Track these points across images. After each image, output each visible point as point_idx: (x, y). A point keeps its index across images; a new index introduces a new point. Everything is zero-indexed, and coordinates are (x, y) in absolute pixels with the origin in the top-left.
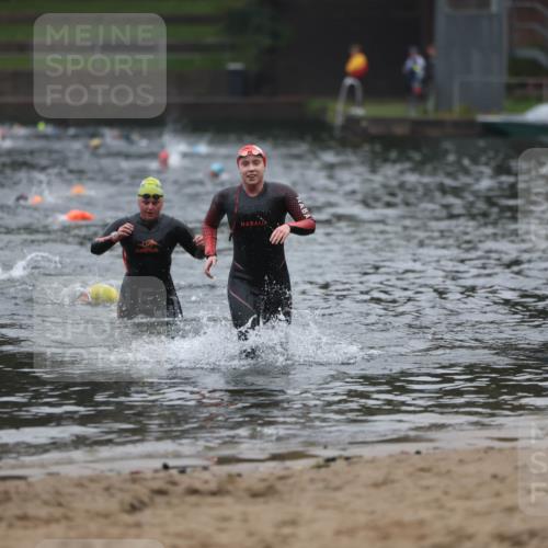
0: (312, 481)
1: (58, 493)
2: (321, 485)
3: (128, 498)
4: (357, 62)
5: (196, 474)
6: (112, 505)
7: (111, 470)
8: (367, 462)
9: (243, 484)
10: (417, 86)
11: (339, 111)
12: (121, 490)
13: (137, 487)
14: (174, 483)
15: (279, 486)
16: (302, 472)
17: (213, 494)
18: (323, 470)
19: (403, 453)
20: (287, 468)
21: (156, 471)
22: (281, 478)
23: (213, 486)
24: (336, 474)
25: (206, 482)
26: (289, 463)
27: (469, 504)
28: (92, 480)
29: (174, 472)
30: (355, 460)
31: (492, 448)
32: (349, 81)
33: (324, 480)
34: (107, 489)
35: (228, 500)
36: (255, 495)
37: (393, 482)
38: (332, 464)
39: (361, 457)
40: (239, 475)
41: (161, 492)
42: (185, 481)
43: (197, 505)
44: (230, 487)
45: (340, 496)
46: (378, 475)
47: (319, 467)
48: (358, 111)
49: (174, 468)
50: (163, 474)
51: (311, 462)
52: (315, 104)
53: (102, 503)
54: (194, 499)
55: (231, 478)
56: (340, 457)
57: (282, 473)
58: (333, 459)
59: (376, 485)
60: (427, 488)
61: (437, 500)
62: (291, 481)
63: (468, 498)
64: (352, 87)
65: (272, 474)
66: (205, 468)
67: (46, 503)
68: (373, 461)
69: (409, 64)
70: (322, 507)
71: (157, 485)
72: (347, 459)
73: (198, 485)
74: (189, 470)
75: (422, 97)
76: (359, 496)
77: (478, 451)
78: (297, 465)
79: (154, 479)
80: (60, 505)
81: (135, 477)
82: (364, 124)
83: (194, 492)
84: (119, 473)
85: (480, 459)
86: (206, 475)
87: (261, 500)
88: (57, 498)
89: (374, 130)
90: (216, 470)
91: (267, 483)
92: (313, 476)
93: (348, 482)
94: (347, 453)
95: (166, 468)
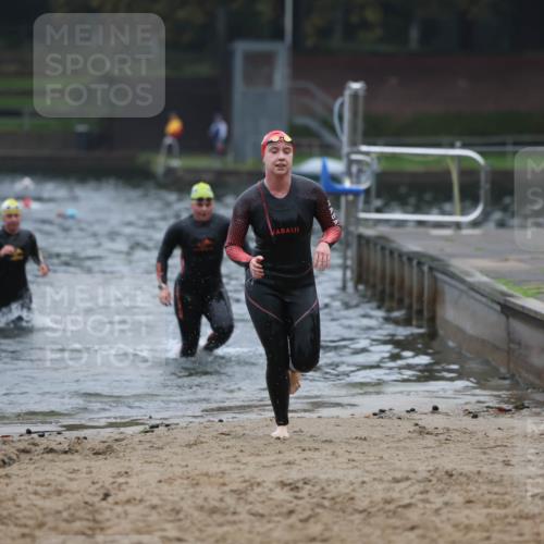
0: (140, 442)
2: (147, 445)
4: (174, 126)
5: (52, 438)
8: (182, 428)
9: (88, 445)
10: (219, 145)
11: (161, 163)
13: (6, 447)
14: (35, 445)
15: (116, 446)
16: (132, 435)
17: (66, 452)
18: (148, 434)
19: (209, 421)
20: (122, 433)
21: (21, 435)
22: (116, 440)
23: (65, 446)
24: (159, 437)
25: (60, 444)
26: (122, 429)
27: (259, 459)
29: (35, 436)
30: (173, 427)
32: (168, 141)
33: (150, 442)
35: (76, 457)
36: (97, 454)
37: (202, 443)
38: (156, 429)
39: (177, 424)
40: (85, 438)
41: (26, 451)
42: (44, 443)
43: (53, 461)
44: (78, 448)
45: (162, 454)
46: (190, 439)
47: (146, 432)
48: (176, 163)
49: (35, 432)
50: (27, 437)
51: (141, 428)
52: (142, 157)
54: (50, 456)
55: (79, 440)
56: (162, 424)
57: (117, 437)
58: (157, 426)
59: (189, 446)
60: (228, 447)
61: (235, 456)
62: (124, 443)
63: (258, 455)
64: (170, 146)
65: (110, 437)
66: (59, 433)
69: (213, 128)
71: (22, 446)
72: (167, 426)
73: (53, 445)
74: (46, 434)
75: (223, 153)
76: (176, 454)
77: (266, 419)
78: (129, 430)
79: (19, 441)
81: (6, 439)
82: (180, 173)
83: (51, 451)
86: (60, 438)
87: (100, 456)
90: (67, 434)
91: (106, 444)
92: (142, 439)
93: (168, 443)
94: (167, 422)
95: (29, 432)
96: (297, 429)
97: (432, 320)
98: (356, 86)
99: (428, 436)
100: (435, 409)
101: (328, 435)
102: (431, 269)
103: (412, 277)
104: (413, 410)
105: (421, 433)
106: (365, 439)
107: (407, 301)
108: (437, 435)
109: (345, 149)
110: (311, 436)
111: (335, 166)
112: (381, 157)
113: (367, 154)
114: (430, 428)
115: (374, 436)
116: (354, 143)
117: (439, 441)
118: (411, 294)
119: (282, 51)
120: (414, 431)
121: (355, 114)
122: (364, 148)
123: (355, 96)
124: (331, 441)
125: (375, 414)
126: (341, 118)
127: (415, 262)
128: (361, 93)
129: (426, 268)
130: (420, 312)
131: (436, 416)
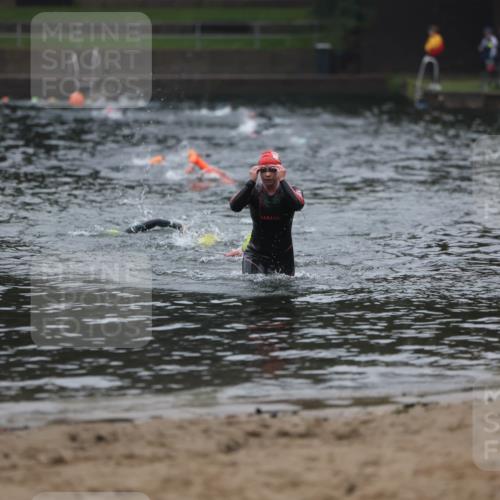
0: (392, 425)
1: (161, 435)
2: (401, 429)
3: (224, 439)
4: (435, 41)
5: (286, 419)
6: (210, 445)
7: (209, 414)
8: (443, 408)
9: (329, 427)
10: (490, 64)
11: (418, 87)
12: (219, 432)
13: (232, 430)
14: (266, 426)
15: (363, 429)
16: (383, 417)
17: (302, 436)
18: (402, 415)
20: (370, 414)
21: (250, 415)
22: (365, 422)
23: (302, 429)
24: (415, 419)
25: (296, 425)
26: (371, 409)
28: (193, 422)
29: (266, 416)
30: (432, 406)
32: (427, 59)
33: (404, 424)
34: (206, 431)
35: (316, 442)
36: (340, 437)
37: (466, 426)
38: (411, 410)
39: (437, 403)
40: (325, 420)
41: (255, 435)
42: (277, 425)
43: (286, 446)
44: (318, 430)
45: (419, 439)
46: (453, 420)
47: (398, 412)
48: (436, 87)
49: (266, 412)
50: (256, 418)
51: (393, 408)
52: (396, 80)
53: (201, 444)
54: (283, 441)
55: (319, 422)
56: (418, 403)
57: (364, 418)
58: (411, 406)
59: (452, 429)
62: (373, 425)
64: (430, 65)
65: (356, 418)
66: (295, 413)
67: (150, 443)
68: (449, 407)
70: (402, 449)
71: (251, 427)
72: (425, 405)
73: (288, 428)
74: (280, 415)
76: (435, 439)
78: (379, 410)
79: (248, 422)
80: (163, 445)
81: (231, 420)
82: (441, 98)
83: (284, 434)
84: (216, 417)
86: (296, 419)
87: (345, 442)
88: (161, 439)
89: (449, 104)
90: (305, 414)
91: (351, 427)
93: (426, 426)
94: (424, 400)
95: (259, 412)
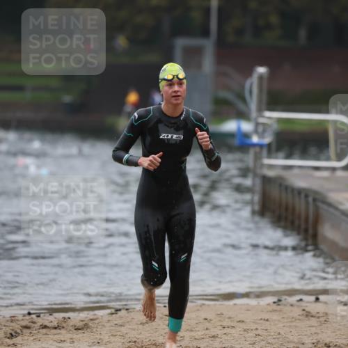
0: (108, 321)
2: (113, 323)
4: (133, 97)
5: (45, 317)
8: (137, 311)
9: (71, 323)
13: (13, 324)
14: (34, 323)
15: (91, 324)
16: (102, 316)
17: (55, 328)
18: (114, 315)
20: (95, 315)
21: (24, 315)
22: (91, 320)
23: (55, 324)
24: (121, 317)
25: (51, 322)
26: (96, 312)
27: (192, 334)
29: (34, 316)
30: (131, 310)
31: (204, 304)
33: (115, 321)
35: (63, 331)
36: (78, 329)
38: (119, 312)
39: (134, 308)
40: (69, 318)
41: (27, 327)
42: (40, 321)
43: (46, 334)
44: (64, 325)
45: (123, 330)
47: (112, 314)
49: (34, 314)
50: (28, 317)
51: (109, 311)
52: (110, 120)
54: (44, 331)
55: (65, 319)
56: (123, 309)
57: (92, 317)
58: (120, 310)
59: (143, 324)
62: (96, 322)
63: (192, 331)
65: (86, 318)
66: (50, 314)
71: (25, 323)
72: (127, 309)
73: (46, 323)
74: (42, 315)
76: (134, 330)
77: (197, 305)
78: (100, 313)
79: (23, 320)
81: (13, 319)
83: (45, 327)
84: (4, 317)
85: (198, 310)
86: (51, 318)
87: (80, 331)
90: (56, 315)
91: (84, 323)
92: (110, 318)
93: (128, 322)
94: (127, 307)
95: (29, 314)
96: (219, 313)
97: (315, 236)
98: (262, 70)
99: (312, 318)
100: (317, 299)
101: (241, 317)
102: (314, 200)
103: (300, 205)
104: (301, 300)
105: (307, 316)
106: (267, 320)
107: (297, 223)
108: (319, 317)
109: (254, 114)
110: (230, 318)
111: (246, 127)
112: (280, 120)
113: (269, 118)
114: (313, 312)
115: (274, 318)
116: (260, 110)
117: (320, 322)
118: (299, 218)
119: (209, 45)
120: (303, 315)
121: (260, 90)
122: (268, 114)
123: (261, 77)
124: (243, 321)
125: (274, 303)
126: (251, 92)
127: (303, 196)
128: (266, 76)
129: (310, 199)
130: (306, 230)
131: (318, 305)
